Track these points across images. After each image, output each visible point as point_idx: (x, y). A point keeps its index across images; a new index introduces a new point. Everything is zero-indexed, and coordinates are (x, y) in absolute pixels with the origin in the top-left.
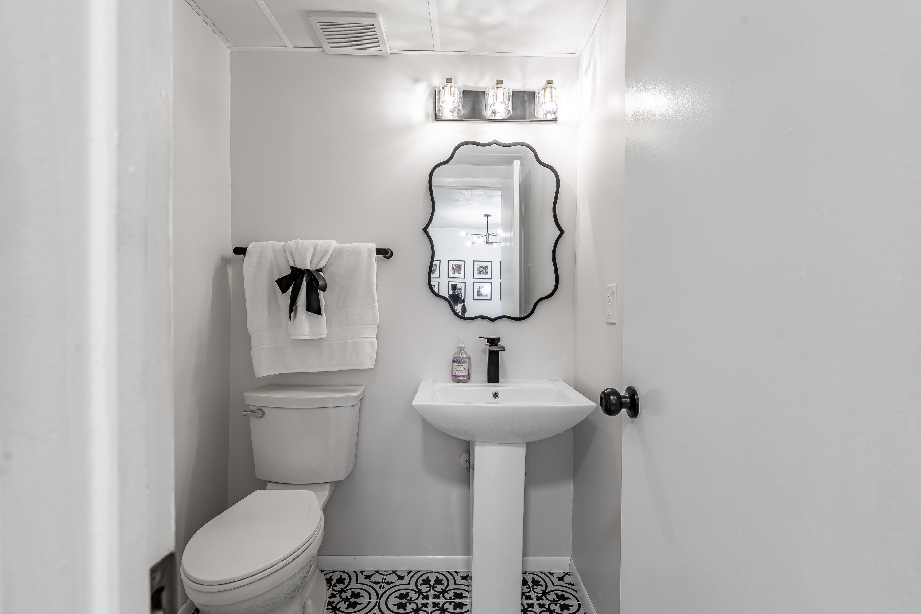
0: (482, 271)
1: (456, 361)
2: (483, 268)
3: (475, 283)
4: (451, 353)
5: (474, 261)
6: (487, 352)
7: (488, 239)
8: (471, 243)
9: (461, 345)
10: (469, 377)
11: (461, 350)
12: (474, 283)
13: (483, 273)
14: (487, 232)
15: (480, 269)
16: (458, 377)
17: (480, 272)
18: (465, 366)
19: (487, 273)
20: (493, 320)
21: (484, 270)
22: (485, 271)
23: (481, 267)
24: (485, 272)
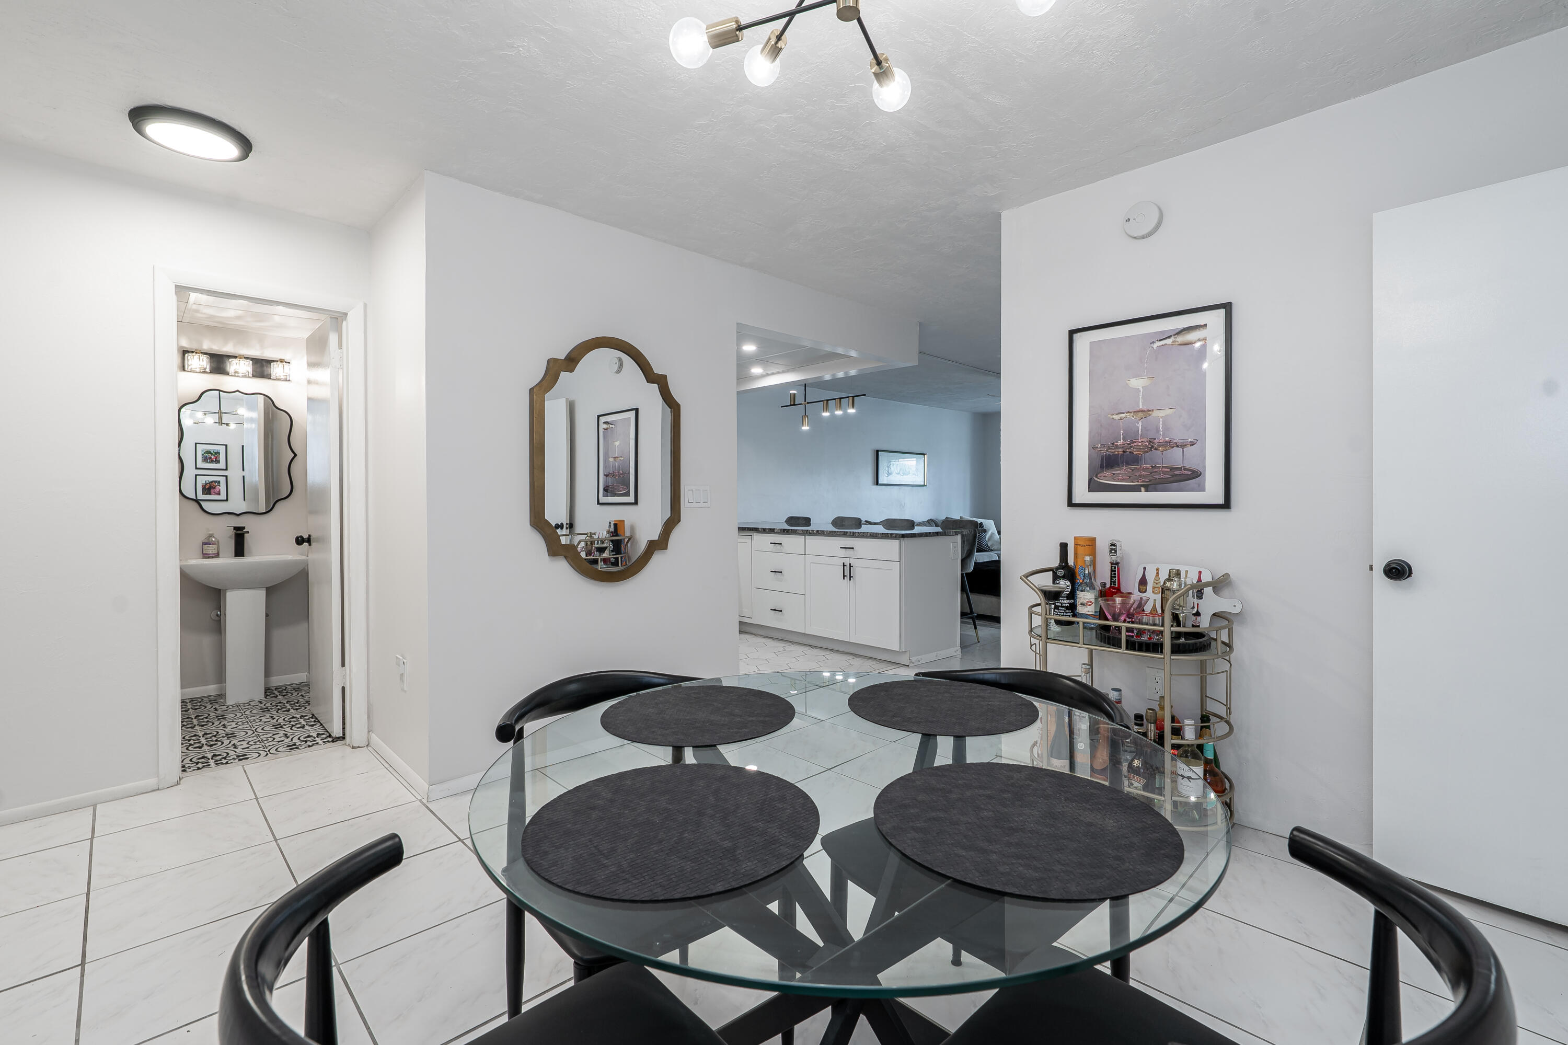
0: (210, 458)
1: (205, 544)
2: (211, 454)
3: (198, 475)
4: (202, 538)
5: (196, 444)
6: (234, 537)
7: (220, 418)
8: (192, 422)
9: (211, 533)
10: (218, 554)
11: (211, 536)
12: (196, 475)
13: (212, 461)
14: (220, 409)
15: (206, 455)
16: (209, 554)
17: (205, 459)
18: (215, 547)
19: (217, 462)
20: (238, 515)
21: (213, 457)
22: (216, 459)
23: (208, 452)
24: (214, 460)
